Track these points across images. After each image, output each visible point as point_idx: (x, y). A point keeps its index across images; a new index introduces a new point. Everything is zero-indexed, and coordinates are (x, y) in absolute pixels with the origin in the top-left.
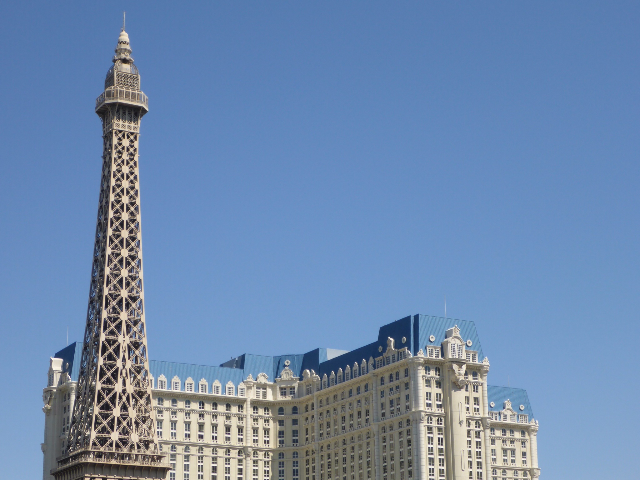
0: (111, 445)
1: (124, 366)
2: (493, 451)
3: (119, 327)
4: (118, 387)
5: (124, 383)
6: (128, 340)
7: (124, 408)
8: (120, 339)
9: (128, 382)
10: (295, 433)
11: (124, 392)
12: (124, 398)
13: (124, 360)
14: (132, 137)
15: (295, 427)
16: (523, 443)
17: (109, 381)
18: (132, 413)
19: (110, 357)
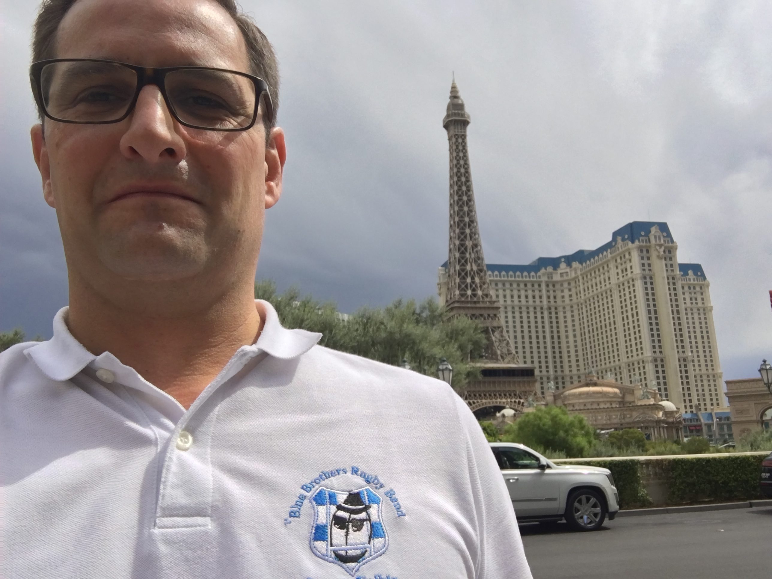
0: (467, 297)
1: (470, 257)
2: (684, 299)
3: (465, 237)
5: (471, 266)
6: (471, 243)
9: (473, 264)
10: (570, 296)
11: (472, 269)
12: (472, 273)
15: (570, 293)
16: (702, 294)
17: (463, 265)
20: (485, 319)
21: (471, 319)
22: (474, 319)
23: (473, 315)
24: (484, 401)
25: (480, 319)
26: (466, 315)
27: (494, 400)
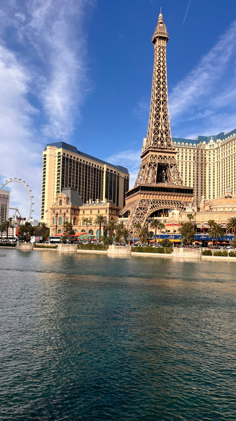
1: (162, 122)
3: (160, 109)
4: (160, 128)
6: (163, 114)
7: (162, 134)
8: (160, 113)
9: (163, 126)
10: (214, 158)
11: (162, 129)
12: (162, 132)
13: (162, 120)
14: (164, 48)
15: (214, 156)
17: (157, 126)
18: (164, 136)
19: (158, 119)
20: (167, 159)
21: (159, 158)
22: (160, 158)
23: (160, 156)
24: (162, 205)
25: (164, 159)
26: (156, 156)
27: (168, 205)
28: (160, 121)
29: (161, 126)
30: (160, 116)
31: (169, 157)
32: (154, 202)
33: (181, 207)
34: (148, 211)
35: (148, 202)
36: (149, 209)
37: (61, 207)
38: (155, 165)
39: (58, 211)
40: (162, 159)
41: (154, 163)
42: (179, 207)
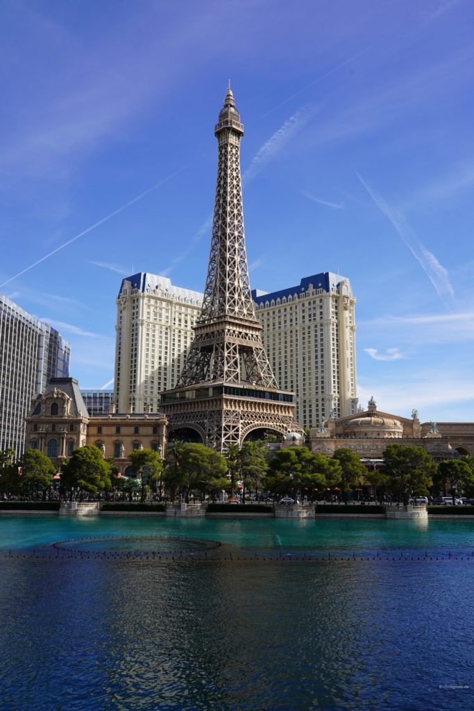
0: (235, 313)
1: (238, 273)
3: (235, 251)
4: (236, 284)
6: (239, 259)
7: (239, 295)
8: (235, 257)
14: (237, 149)
17: (232, 280)
18: (243, 298)
19: (232, 267)
20: (249, 339)
21: (238, 337)
22: (241, 336)
23: (240, 333)
24: (256, 423)
25: (246, 338)
26: (234, 331)
27: (263, 422)
28: (236, 270)
29: (237, 280)
30: (234, 263)
31: (252, 335)
32: (244, 416)
33: (281, 425)
34: (240, 433)
35: (236, 415)
36: (240, 429)
37: (54, 418)
38: (235, 349)
39: (47, 426)
40: (242, 337)
41: (233, 344)
42: (278, 424)
